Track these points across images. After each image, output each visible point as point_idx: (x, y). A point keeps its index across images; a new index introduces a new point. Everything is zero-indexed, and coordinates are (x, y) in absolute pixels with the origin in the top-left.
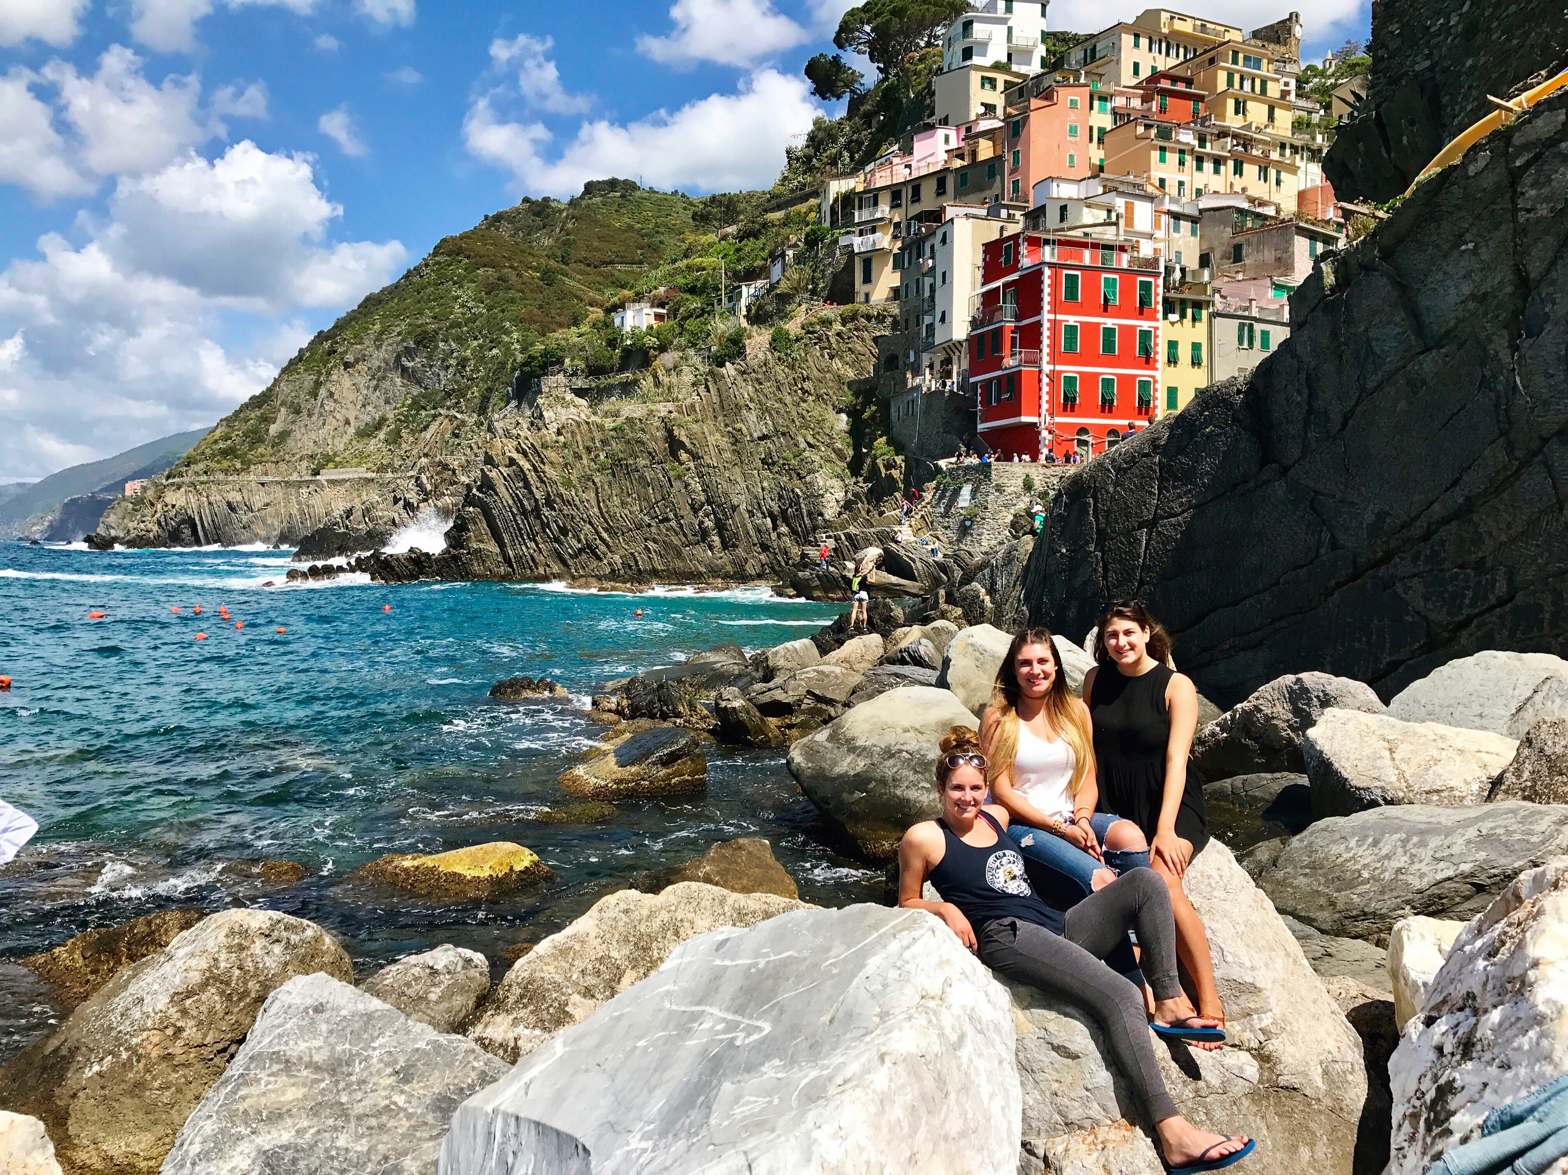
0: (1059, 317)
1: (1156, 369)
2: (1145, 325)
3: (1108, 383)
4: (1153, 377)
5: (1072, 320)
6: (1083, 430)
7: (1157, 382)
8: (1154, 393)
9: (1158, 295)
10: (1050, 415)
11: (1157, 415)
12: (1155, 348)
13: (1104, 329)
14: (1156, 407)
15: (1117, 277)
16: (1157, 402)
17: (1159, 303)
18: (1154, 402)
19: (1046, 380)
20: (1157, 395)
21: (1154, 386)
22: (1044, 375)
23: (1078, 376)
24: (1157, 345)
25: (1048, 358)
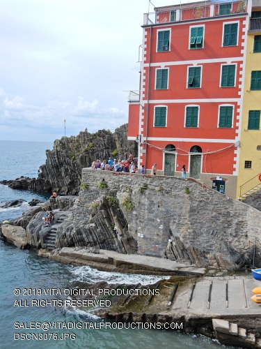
0: (153, 65)
1: (239, 97)
2: (229, 61)
3: (192, 111)
4: (235, 103)
5: (162, 65)
6: (171, 146)
7: (239, 107)
8: (235, 117)
9: (244, 34)
10: (144, 136)
11: (237, 135)
12: (238, 79)
13: (190, 68)
14: (237, 128)
15: (204, 26)
16: (237, 124)
17: (243, 41)
18: (235, 124)
19: (142, 111)
20: (238, 117)
21: (236, 110)
22: (141, 108)
23: (167, 107)
24: (241, 76)
25: (144, 96)
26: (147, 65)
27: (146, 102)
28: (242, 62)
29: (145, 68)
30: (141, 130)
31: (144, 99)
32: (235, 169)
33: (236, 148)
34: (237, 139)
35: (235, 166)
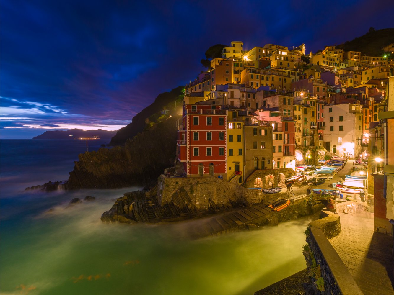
0: (192, 130)
1: (226, 144)
2: (221, 131)
3: (209, 150)
5: (196, 131)
6: (200, 164)
7: (226, 148)
8: (225, 151)
9: (226, 122)
10: (189, 160)
11: (226, 158)
12: (225, 138)
13: (207, 133)
14: (226, 155)
15: (212, 117)
16: (226, 154)
17: (226, 124)
18: (225, 154)
19: (188, 149)
20: (226, 152)
21: (225, 149)
22: (187, 148)
23: (199, 148)
24: (226, 137)
25: (188, 143)
26: (189, 130)
27: (190, 146)
28: (226, 132)
29: (188, 132)
30: (188, 157)
31: (188, 144)
32: (226, 171)
33: (226, 163)
34: (226, 159)
35: (226, 170)
